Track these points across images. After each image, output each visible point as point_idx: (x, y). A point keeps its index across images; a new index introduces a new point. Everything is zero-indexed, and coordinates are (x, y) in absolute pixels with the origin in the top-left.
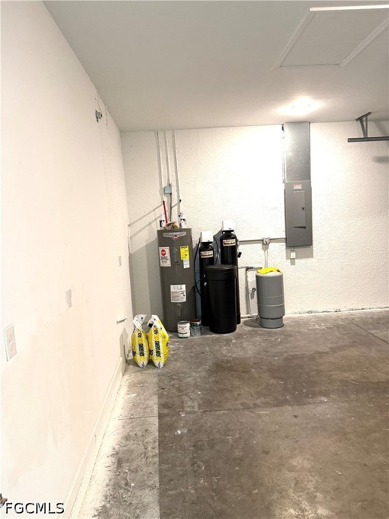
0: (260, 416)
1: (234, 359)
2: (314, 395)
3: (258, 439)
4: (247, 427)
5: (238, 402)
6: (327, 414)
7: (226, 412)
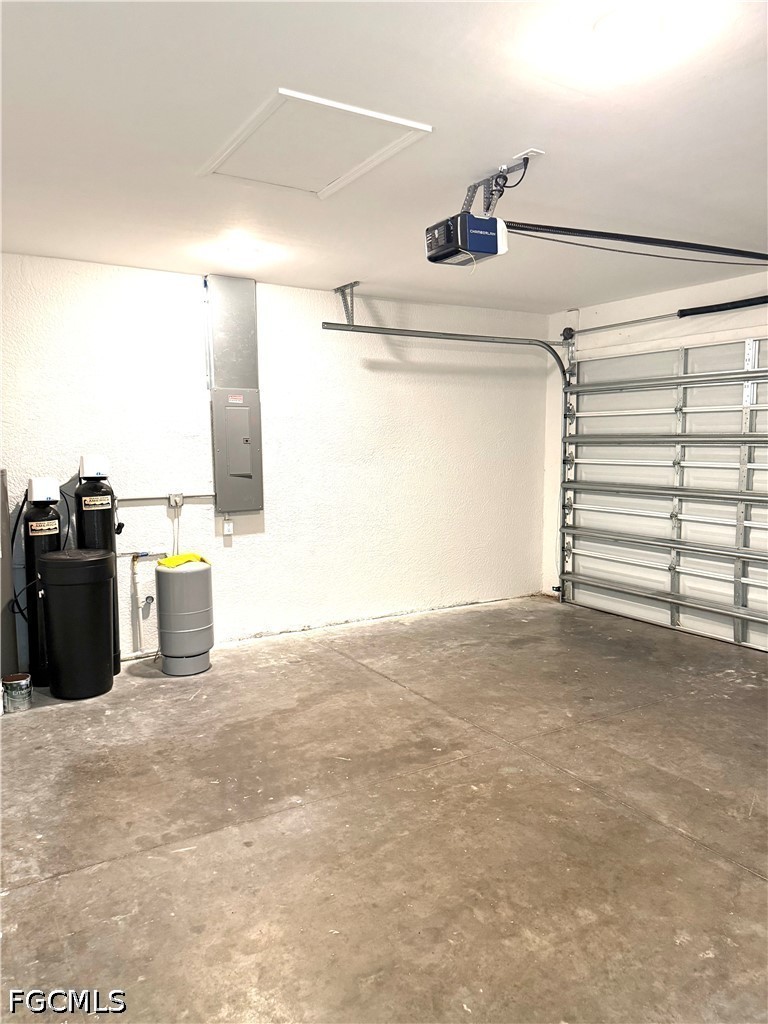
0: (178, 859)
1: (112, 750)
2: (278, 795)
3: (178, 905)
4: (154, 887)
5: (129, 840)
6: (305, 828)
7: (105, 865)
